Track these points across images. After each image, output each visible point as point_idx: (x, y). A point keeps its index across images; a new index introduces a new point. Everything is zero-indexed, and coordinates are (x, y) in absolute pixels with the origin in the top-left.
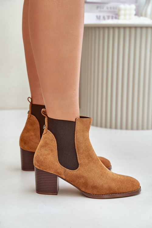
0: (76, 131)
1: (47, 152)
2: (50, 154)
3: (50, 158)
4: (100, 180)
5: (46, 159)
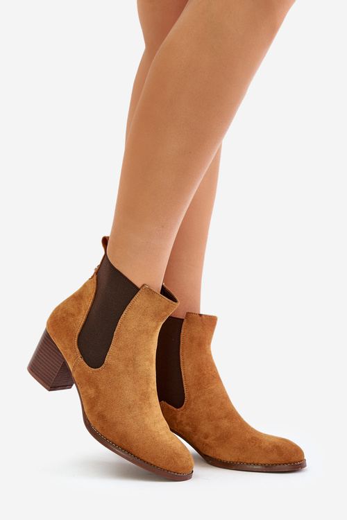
0: (130, 305)
1: (72, 310)
2: (74, 315)
3: (70, 323)
4: (119, 411)
5: (65, 320)
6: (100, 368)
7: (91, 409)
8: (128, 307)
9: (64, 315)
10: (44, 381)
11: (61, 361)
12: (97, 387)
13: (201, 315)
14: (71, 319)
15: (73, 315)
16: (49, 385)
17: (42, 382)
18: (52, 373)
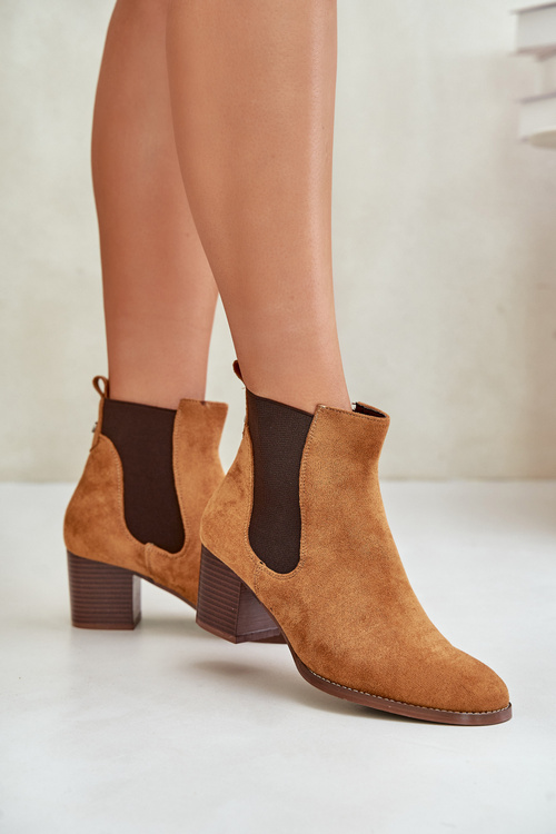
0: (306, 446)
1: (231, 496)
3: (231, 516)
4: (347, 631)
5: (222, 515)
6: (296, 569)
7: (303, 641)
8: (305, 450)
9: (221, 508)
10: (223, 630)
11: (237, 585)
12: (301, 602)
13: (203, 403)
14: (231, 510)
16: (232, 634)
17: (221, 633)
18: (230, 610)
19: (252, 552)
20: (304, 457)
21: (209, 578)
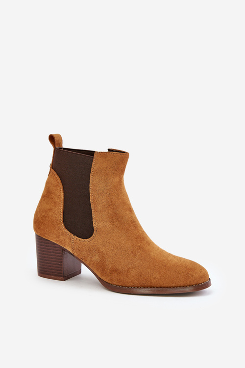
1: (48, 207)
2: (52, 209)
3: (52, 216)
4: (126, 260)
5: (45, 217)
6: (93, 235)
7: (103, 271)
9: (44, 214)
10: (56, 275)
11: (60, 251)
12: (99, 251)
14: (50, 214)
15: (50, 210)
16: (62, 276)
17: (55, 277)
18: (59, 265)
19: (68, 231)
20: (91, 178)
21: (43, 251)
